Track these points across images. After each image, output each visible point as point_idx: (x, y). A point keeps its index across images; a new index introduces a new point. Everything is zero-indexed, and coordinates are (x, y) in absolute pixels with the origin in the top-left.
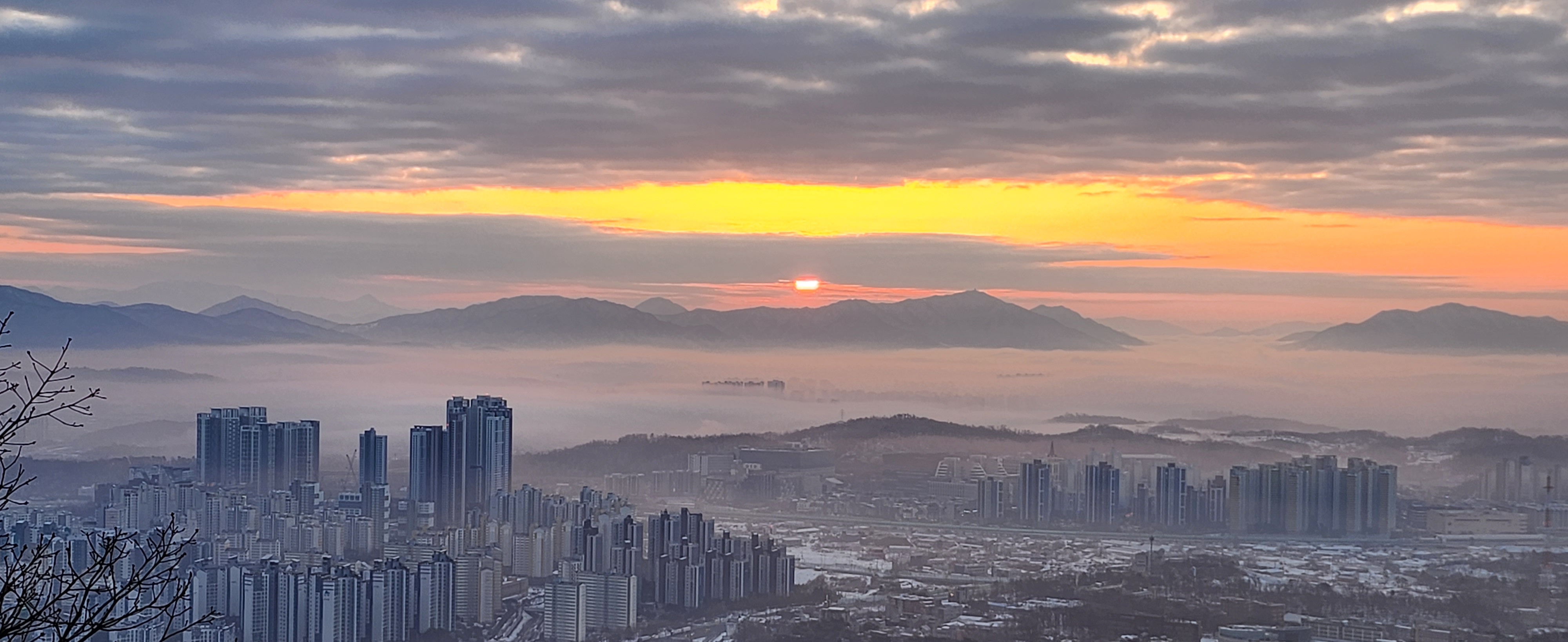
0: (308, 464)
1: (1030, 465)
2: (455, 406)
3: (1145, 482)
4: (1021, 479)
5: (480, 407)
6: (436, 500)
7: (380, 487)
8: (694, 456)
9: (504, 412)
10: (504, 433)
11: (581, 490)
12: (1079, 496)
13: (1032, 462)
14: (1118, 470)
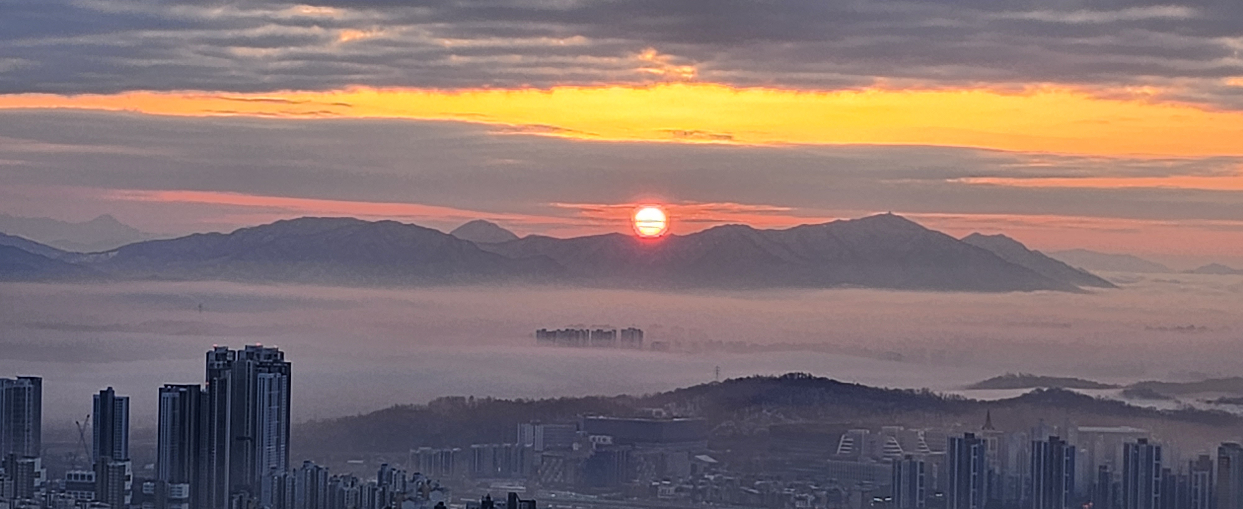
0: (26, 433)
1: (960, 440)
2: (217, 359)
3: (1108, 463)
4: (949, 458)
5: (249, 361)
6: (191, 479)
7: (120, 464)
8: (527, 425)
9: (280, 368)
10: (279, 395)
11: (379, 469)
12: (1023, 482)
13: (963, 436)
14: (1073, 447)
